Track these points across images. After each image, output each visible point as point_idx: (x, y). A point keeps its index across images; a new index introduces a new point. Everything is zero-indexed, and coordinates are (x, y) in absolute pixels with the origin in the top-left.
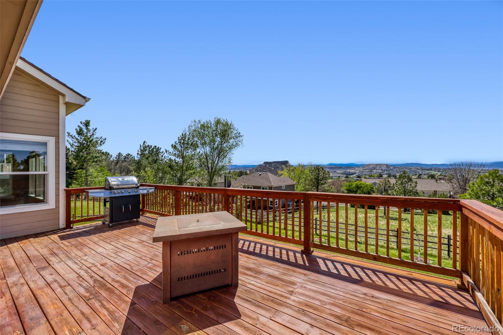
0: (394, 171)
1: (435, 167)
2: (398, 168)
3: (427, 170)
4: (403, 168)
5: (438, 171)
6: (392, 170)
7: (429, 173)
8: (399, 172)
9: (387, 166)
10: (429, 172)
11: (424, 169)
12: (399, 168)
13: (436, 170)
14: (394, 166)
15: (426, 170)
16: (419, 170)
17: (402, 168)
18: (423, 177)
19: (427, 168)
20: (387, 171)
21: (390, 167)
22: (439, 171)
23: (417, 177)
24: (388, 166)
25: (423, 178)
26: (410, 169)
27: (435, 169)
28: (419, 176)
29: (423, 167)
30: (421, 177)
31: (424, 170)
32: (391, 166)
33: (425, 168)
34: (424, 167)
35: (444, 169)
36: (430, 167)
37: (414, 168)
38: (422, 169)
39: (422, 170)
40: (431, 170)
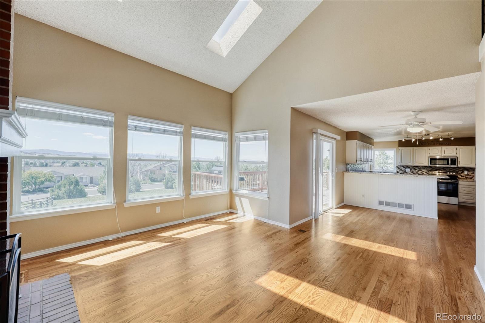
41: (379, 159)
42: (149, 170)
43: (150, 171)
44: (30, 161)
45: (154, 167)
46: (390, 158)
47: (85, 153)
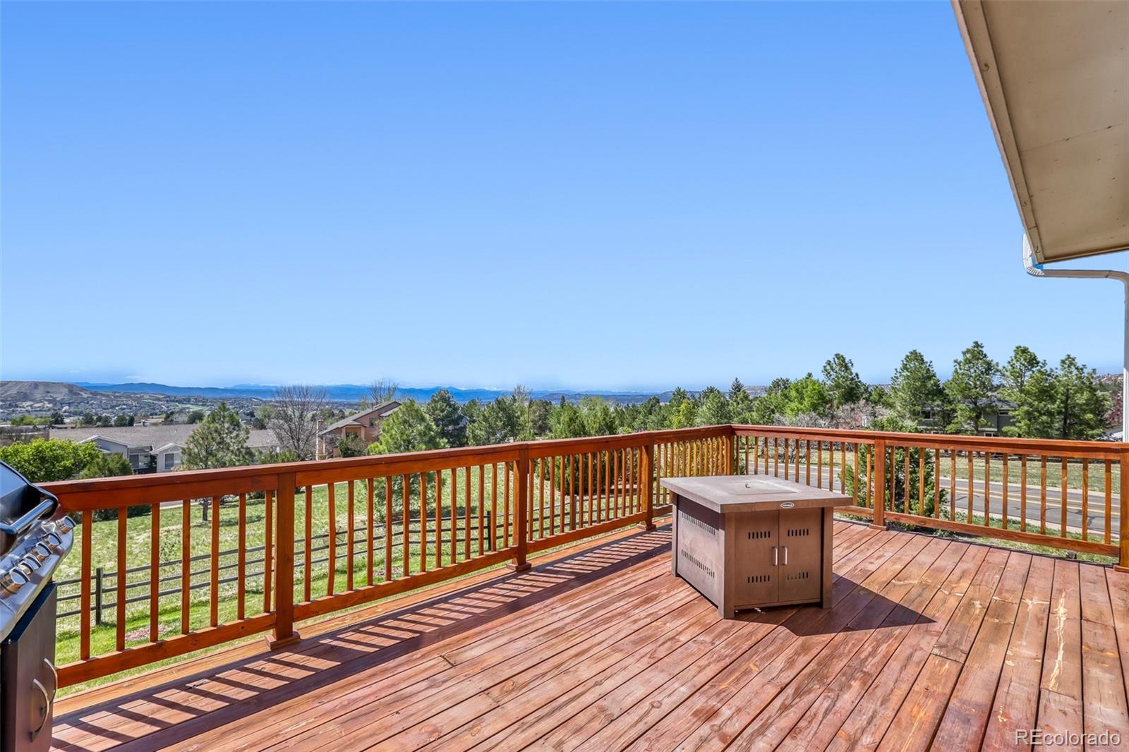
0: (93, 403)
1: (196, 394)
2: (103, 395)
3: (180, 402)
4: (120, 397)
5: (202, 405)
6: (88, 403)
7: (184, 409)
8: (109, 406)
9: (71, 391)
10: (184, 406)
11: (173, 399)
12: (108, 396)
13: (199, 401)
14: (93, 391)
15: (177, 401)
16: (161, 403)
17: (116, 397)
18: (177, 420)
19: (180, 396)
20: (69, 404)
21: (81, 393)
22: (205, 405)
23: (163, 420)
24: (73, 389)
25: (177, 423)
26: (138, 400)
27: (196, 399)
28: (168, 416)
29: (169, 395)
30: (172, 420)
31: (173, 401)
32: (84, 389)
33: (175, 397)
34: (172, 394)
35: (215, 399)
36: (185, 395)
37: (148, 397)
38: (169, 400)
39: (167, 401)
40: (188, 401)
41: (963, 374)
42: (342, 428)
43: (344, 430)
44: (103, 413)
45: (354, 420)
46: (998, 371)
47: (222, 388)
